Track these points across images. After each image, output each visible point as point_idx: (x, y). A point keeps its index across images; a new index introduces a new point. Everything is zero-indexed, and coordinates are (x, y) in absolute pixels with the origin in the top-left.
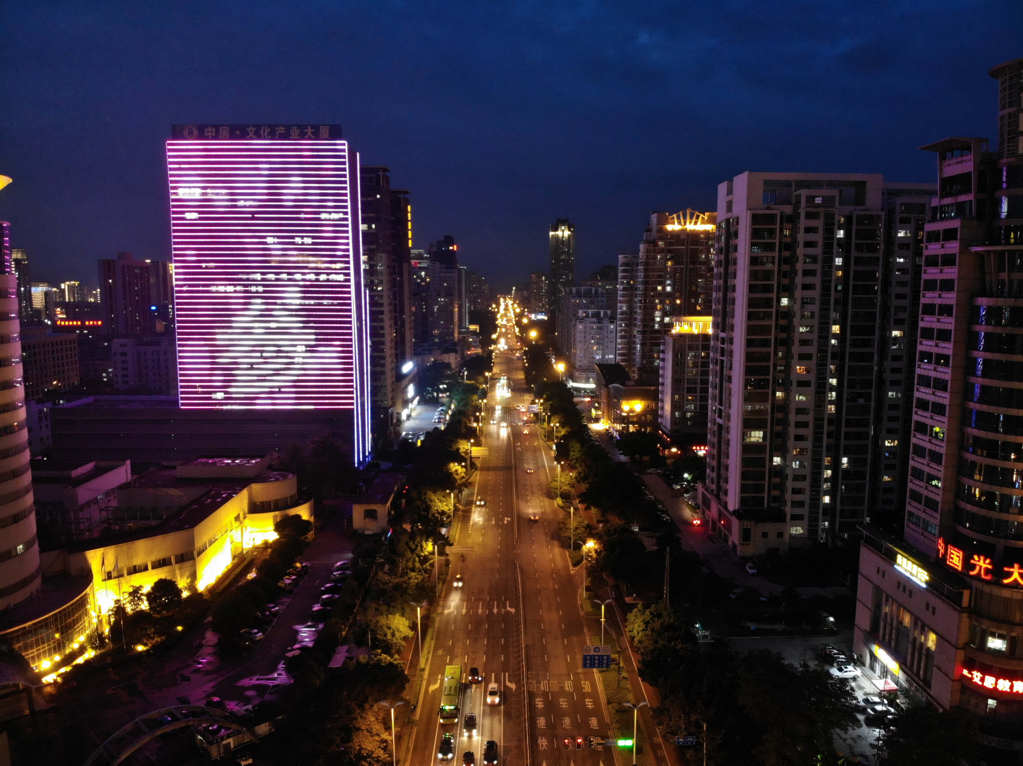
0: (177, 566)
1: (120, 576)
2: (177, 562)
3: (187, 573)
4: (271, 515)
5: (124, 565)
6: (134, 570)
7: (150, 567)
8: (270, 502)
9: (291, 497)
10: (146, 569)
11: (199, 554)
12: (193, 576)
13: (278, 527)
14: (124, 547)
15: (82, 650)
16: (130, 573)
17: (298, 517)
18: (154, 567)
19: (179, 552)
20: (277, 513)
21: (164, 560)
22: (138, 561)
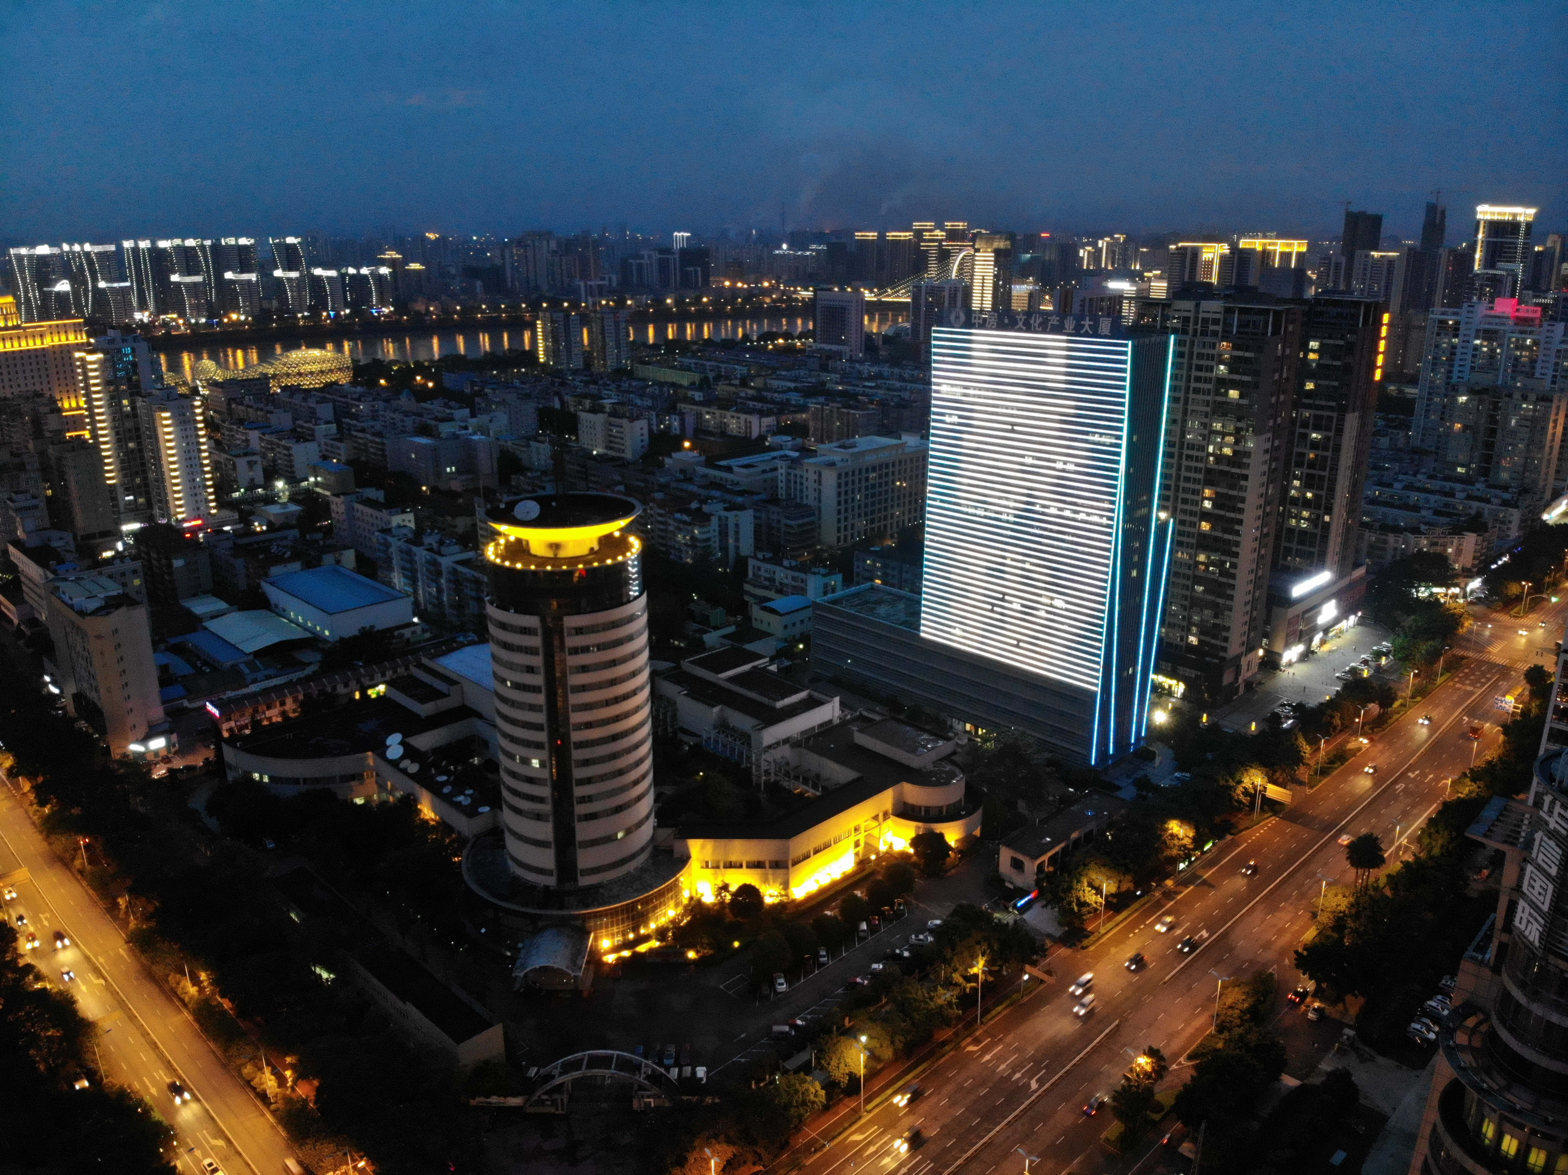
0: (770, 871)
1: (718, 867)
2: (771, 867)
3: (780, 880)
4: (914, 824)
5: (722, 859)
6: (730, 865)
7: (744, 865)
8: (920, 807)
9: (948, 806)
10: (741, 866)
11: (796, 863)
12: (786, 885)
13: (915, 843)
14: (723, 842)
15: (646, 938)
16: (725, 867)
17: (941, 836)
18: (748, 867)
19: (773, 858)
20: (920, 824)
21: (759, 862)
22: (734, 858)
